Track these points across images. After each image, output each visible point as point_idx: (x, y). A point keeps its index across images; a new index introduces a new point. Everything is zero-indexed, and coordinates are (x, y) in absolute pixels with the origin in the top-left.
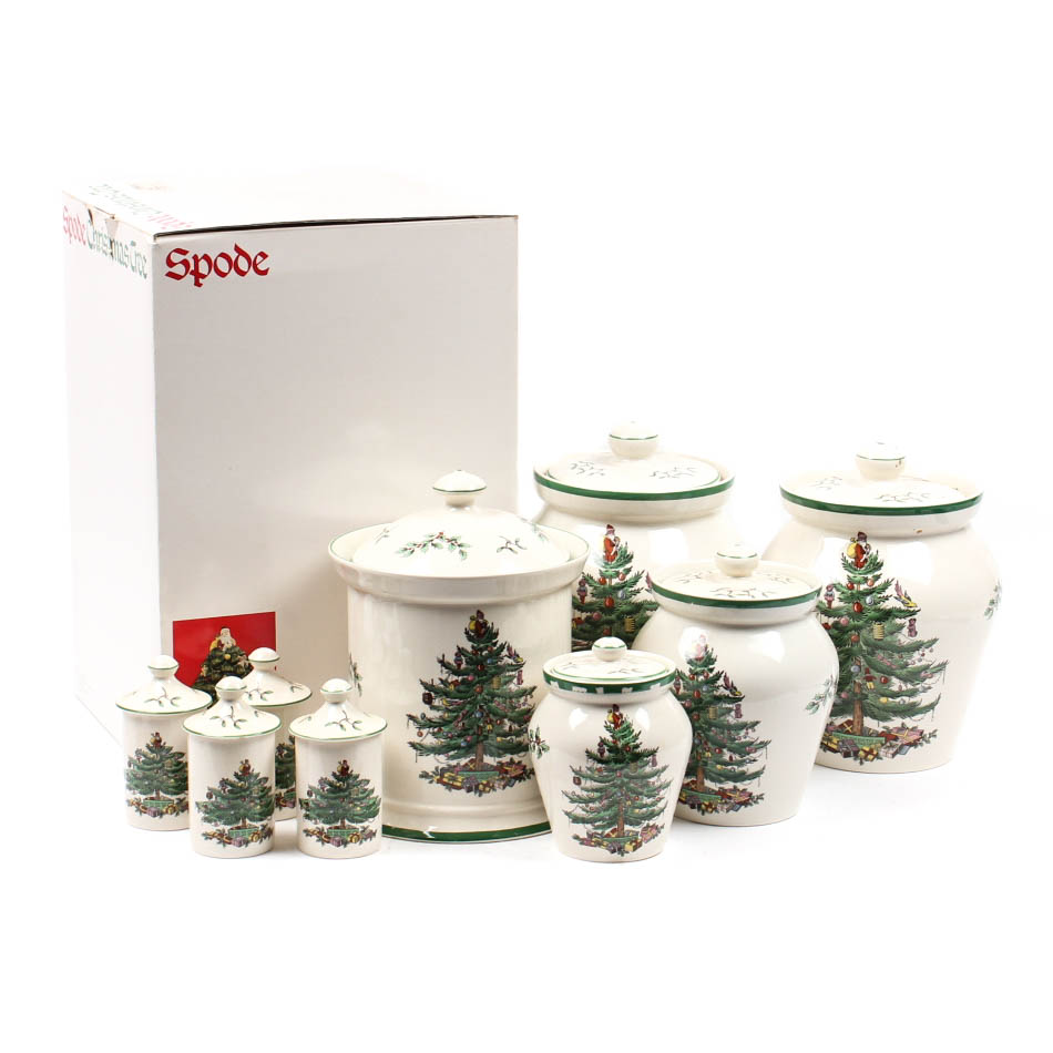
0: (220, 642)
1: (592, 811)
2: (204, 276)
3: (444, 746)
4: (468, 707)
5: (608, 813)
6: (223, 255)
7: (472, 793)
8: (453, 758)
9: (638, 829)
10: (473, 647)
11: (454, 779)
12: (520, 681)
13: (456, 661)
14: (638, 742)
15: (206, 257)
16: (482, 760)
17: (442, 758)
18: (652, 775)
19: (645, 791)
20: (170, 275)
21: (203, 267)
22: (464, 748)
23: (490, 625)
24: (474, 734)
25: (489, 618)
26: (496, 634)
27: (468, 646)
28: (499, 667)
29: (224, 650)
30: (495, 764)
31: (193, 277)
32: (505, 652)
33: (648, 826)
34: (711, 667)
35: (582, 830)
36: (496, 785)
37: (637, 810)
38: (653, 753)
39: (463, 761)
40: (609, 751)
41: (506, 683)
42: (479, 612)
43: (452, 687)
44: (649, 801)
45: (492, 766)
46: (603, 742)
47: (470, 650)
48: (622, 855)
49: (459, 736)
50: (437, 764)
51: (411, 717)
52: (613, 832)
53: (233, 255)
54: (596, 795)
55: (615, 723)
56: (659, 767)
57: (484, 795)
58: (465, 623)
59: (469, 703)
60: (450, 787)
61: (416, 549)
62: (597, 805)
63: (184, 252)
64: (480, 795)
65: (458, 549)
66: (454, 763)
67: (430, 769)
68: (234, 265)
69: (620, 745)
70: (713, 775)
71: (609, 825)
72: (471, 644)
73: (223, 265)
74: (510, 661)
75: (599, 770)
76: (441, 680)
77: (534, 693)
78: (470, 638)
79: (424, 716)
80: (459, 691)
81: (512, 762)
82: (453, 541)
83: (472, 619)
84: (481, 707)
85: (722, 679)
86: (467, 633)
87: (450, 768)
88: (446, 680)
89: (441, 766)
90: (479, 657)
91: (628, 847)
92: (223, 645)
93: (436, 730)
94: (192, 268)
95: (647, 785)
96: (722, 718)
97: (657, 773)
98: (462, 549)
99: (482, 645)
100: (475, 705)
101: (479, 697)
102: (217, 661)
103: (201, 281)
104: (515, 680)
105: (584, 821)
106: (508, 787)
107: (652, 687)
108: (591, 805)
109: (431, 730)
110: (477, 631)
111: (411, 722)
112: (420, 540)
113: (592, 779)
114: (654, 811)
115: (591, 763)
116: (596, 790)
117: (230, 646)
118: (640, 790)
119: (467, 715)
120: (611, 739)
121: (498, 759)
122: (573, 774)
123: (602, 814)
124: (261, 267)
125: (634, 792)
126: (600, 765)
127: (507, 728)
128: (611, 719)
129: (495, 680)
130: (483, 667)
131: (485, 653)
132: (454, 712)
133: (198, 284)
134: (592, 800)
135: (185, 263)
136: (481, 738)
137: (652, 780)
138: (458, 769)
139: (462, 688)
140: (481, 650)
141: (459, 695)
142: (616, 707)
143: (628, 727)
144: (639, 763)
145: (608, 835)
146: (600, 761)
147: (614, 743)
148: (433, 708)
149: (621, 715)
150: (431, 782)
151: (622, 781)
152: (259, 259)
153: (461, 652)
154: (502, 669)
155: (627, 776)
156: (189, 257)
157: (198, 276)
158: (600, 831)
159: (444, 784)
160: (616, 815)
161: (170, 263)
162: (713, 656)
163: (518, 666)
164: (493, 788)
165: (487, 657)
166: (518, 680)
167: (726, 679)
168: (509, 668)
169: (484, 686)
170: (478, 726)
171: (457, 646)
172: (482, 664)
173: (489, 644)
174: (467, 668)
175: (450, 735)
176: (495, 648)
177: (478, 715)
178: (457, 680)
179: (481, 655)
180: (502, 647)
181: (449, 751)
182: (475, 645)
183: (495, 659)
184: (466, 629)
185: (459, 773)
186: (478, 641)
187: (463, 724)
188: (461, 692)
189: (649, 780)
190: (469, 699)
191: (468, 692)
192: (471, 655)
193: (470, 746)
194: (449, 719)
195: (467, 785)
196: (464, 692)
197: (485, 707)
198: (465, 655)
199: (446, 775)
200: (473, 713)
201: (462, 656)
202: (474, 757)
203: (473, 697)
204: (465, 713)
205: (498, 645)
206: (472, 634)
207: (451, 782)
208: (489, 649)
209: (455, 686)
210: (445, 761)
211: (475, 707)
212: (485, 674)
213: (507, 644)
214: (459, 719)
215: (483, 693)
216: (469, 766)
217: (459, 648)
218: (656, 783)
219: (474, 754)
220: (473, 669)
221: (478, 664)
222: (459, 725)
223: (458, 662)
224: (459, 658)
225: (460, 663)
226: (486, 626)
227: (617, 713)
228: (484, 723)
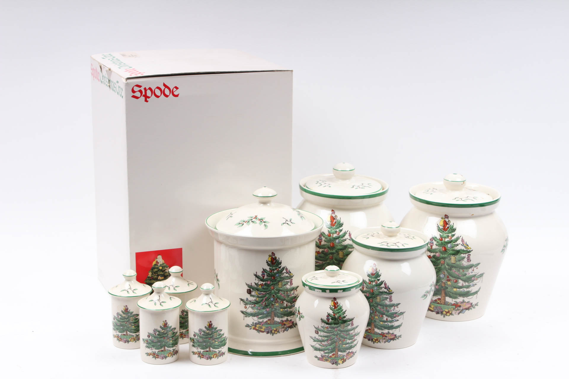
0: (157, 262)
1: (323, 346)
2: (149, 97)
3: (256, 313)
4: (267, 296)
5: (332, 346)
6: (158, 88)
7: (269, 334)
8: (261, 318)
9: (345, 354)
10: (270, 269)
11: (261, 328)
12: (291, 284)
13: (262, 275)
14: (345, 315)
15: (150, 89)
16: (274, 319)
17: (256, 318)
18: (351, 330)
19: (348, 337)
20: (134, 97)
21: (149, 93)
22: (265, 314)
23: (277, 258)
24: (270, 308)
25: (277, 256)
26: (281, 263)
27: (268, 268)
28: (282, 278)
29: (159, 265)
30: (280, 321)
31: (144, 98)
32: (285, 271)
33: (349, 352)
34: (378, 278)
35: (319, 354)
36: (280, 331)
37: (344, 346)
38: (352, 320)
39: (265, 320)
40: (332, 319)
41: (285, 285)
42: (273, 253)
43: (260, 287)
44: (350, 341)
45: (278, 322)
46: (329, 315)
47: (268, 270)
48: (337, 365)
49: (263, 308)
50: (253, 321)
51: (242, 300)
52: (333, 355)
53: (163, 88)
54: (326, 339)
55: (335, 306)
56: (354, 326)
57: (275, 335)
58: (267, 258)
59: (268, 294)
60: (259, 331)
61: (245, 224)
62: (326, 343)
63: (140, 86)
64: (273, 335)
65: (264, 224)
66: (261, 320)
67: (250, 323)
68: (163, 92)
69: (336, 316)
70: (379, 327)
71: (332, 352)
72: (269, 267)
73: (158, 92)
74: (287, 275)
75: (327, 328)
76: (255, 283)
77: (297, 289)
78: (269, 265)
79: (247, 299)
80: (263, 289)
81: (287, 320)
82: (261, 220)
83: (270, 256)
84: (273, 296)
85: (383, 284)
86: (267, 262)
87: (259, 323)
88: (258, 283)
89: (255, 322)
90: (273, 273)
91: (340, 362)
92: (158, 263)
93: (253, 306)
94: (144, 93)
95: (349, 334)
96: (383, 302)
97: (354, 329)
98: (266, 224)
99: (274, 268)
101: (273, 291)
102: (156, 270)
103: (148, 99)
104: (289, 284)
105: (319, 350)
106: (285, 331)
107: (352, 290)
108: (323, 343)
109: (251, 306)
110: (272, 262)
111: (242, 302)
112: (246, 219)
113: (323, 331)
114: (352, 345)
115: (323, 324)
116: (326, 337)
117: (161, 263)
118: (346, 337)
119: (267, 299)
120: (332, 314)
121: (281, 319)
122: (315, 329)
123: (328, 347)
124: (176, 93)
125: (342, 337)
126: (327, 326)
127: (285, 305)
128: (333, 304)
129: (280, 283)
130: (274, 278)
131: (275, 271)
132: (261, 298)
133: (146, 101)
134: (323, 341)
135: (140, 91)
136: (273, 309)
137: (351, 332)
138: (262, 323)
139: (265, 287)
140: (274, 270)
141: (264, 290)
142: (335, 299)
143: (341, 308)
144: (345, 324)
145: (331, 357)
146: (327, 324)
147: (334, 315)
148: (251, 296)
149: (337, 303)
150: (250, 329)
151: (338, 333)
152: (175, 89)
153: (264, 271)
154: (283, 279)
155: (340, 331)
156: (142, 89)
157: (146, 97)
158: (327, 355)
159: (257, 330)
160: (334, 348)
161: (133, 91)
162: (380, 274)
163: (291, 277)
164: (279, 332)
165: (276, 273)
166: (291, 283)
167: (385, 284)
168: (286, 278)
169: (275, 286)
170: (272, 304)
171: (263, 268)
172: (274, 277)
173: (277, 267)
174: (267, 278)
175: (259, 308)
176: (280, 269)
177: (272, 299)
178: (263, 284)
179: (274, 272)
180: (283, 269)
181: (259, 315)
182: (271, 268)
183: (280, 274)
184: (267, 260)
185: (263, 325)
186: (272, 266)
187: (265, 303)
188: (264, 289)
189: (350, 332)
190: (268, 292)
191: (267, 289)
192: (269, 273)
193: (268, 313)
194: (259, 301)
195: (267, 331)
196: (266, 289)
197: (275, 296)
198: (266, 273)
199: (257, 326)
200: (270, 298)
201: (265, 273)
202: (270, 318)
203: (270, 291)
204: (266, 298)
205: (281, 268)
206: (270, 263)
207: (260, 329)
208: (277, 269)
209: (261, 286)
210: (257, 320)
211: (270, 296)
212: (275, 281)
213: (285, 268)
214: (263, 301)
215: (275, 290)
216: (268, 322)
217: (263, 269)
218: (353, 334)
219: (270, 317)
220: (270, 279)
221: (272, 277)
222: (263, 304)
223: (263, 275)
224: (264, 274)
225: (264, 276)
226: (276, 259)
227: (336, 302)
228: (275, 303)
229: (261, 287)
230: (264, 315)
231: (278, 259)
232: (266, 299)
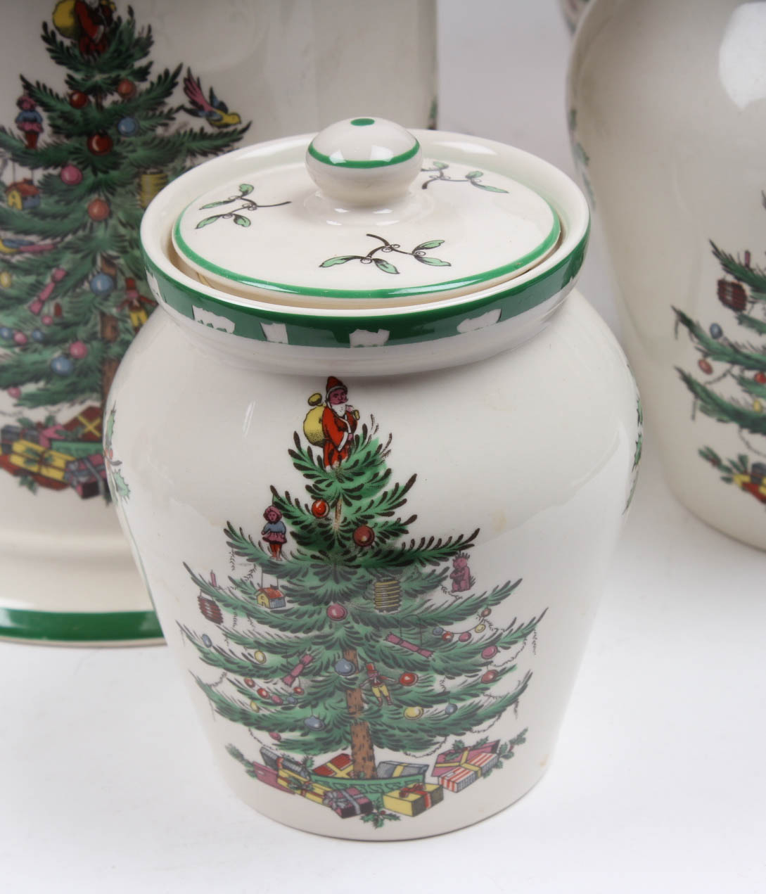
1: (264, 698)
3: (2, 369)
4: (68, 260)
5: (320, 711)
7: (98, 502)
8: (34, 401)
9: (427, 759)
10: (71, 81)
11: (43, 460)
13: (21, 122)
14: (402, 513)
18: (461, 614)
19: (436, 658)
22: (63, 376)
23: (121, 12)
24: (93, 336)
26: (145, 45)
27: (56, 78)
32: (178, 97)
33: (459, 749)
37: (413, 711)
38: (457, 548)
39: (66, 413)
40: (301, 540)
43: (15, 200)
44: (455, 684)
46: (280, 507)
47: (61, 89)
48: (377, 823)
49: (48, 342)
52: (340, 761)
54: (273, 660)
55: (328, 442)
56: (482, 587)
58: (42, 6)
59: (68, 247)
60: (32, 479)
62: (276, 686)
66: (38, 415)
69: (336, 525)
71: (325, 745)
72: (63, 71)
74: (197, 124)
75: (272, 593)
78: (60, 55)
80: (35, 212)
84: (109, 261)
86: (48, 38)
87: (29, 430)
89: (1, 422)
90: (93, 113)
91: (392, 803)
95: (444, 639)
97: (480, 606)
99: (98, 78)
100: (90, 255)
101: (101, 233)
105: (245, 718)
107: (466, 326)
108: (260, 683)
113: (250, 614)
114: (478, 707)
115: (242, 568)
116: (272, 648)
118: (417, 657)
119: (70, 283)
120: (306, 499)
123: (298, 713)
125: (394, 662)
126: (270, 580)
128: (316, 427)
130: (107, 143)
131: (109, 101)
132: (27, 272)
134: (255, 671)
137: (458, 628)
138: (50, 433)
139: (46, 203)
140: (98, 91)
141: (38, 223)
142: (337, 387)
143: (372, 461)
144: (405, 580)
145: (323, 771)
146: (270, 568)
147: (319, 513)
149: (352, 417)
151: (351, 633)
154: (171, 149)
155: (362, 618)
158: (298, 756)
159: (16, 471)
160: (341, 722)
163: (227, 138)
165: (117, 115)
168: (195, 145)
169: (117, 200)
170: (103, 315)
171: (22, 78)
172: (104, 136)
173: (123, 74)
174: (56, 147)
175: (19, 337)
176: (144, 86)
177: (101, 284)
178: (29, 182)
179: (100, 107)
180: (168, 82)
181: (23, 383)
182: (78, 76)
183: (146, 118)
184: (45, 26)
185: (55, 444)
186: (87, 64)
187: (58, 309)
188: (44, 216)
189: (447, 628)
190: (69, 238)
191: (65, 216)
192: (67, 108)
193: (83, 372)
194: (13, 292)
195: (83, 479)
196: (54, 216)
197: (121, 261)
198: (47, 108)
199: (19, 446)
200: (85, 277)
201: (39, 109)
202: (97, 404)
203: (81, 233)
204: (60, 275)
205: (153, 77)
206: (67, 42)
207: (34, 468)
208: (124, 88)
209: (24, 199)
210: (12, 410)
211: (89, 259)
212: (115, 166)
213: (183, 74)
214: (45, 294)
215: (112, 222)
216: (83, 426)
217: (27, 86)
218: (476, 636)
219: (95, 395)
220: (76, 151)
221: (90, 136)
222: (45, 310)
223: (28, 127)
224: (30, 115)
225: (35, 127)
226: (110, 19)
227: (339, 410)
228: (121, 306)
229: (18, 200)
230: (57, 385)
231: (125, 17)
232: (62, 281)
